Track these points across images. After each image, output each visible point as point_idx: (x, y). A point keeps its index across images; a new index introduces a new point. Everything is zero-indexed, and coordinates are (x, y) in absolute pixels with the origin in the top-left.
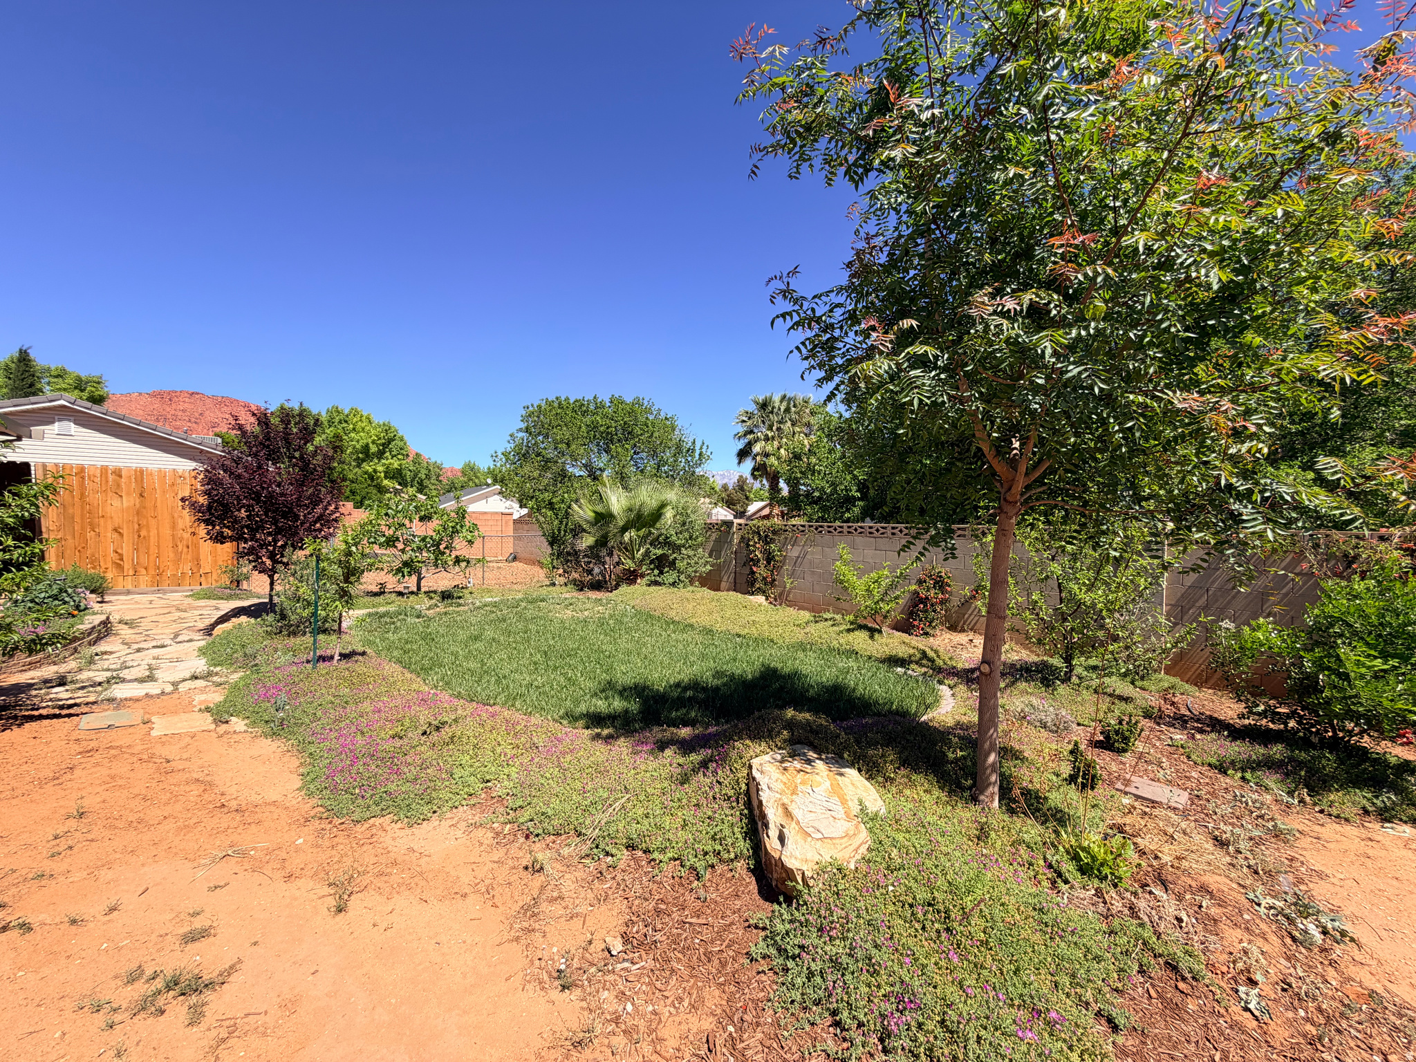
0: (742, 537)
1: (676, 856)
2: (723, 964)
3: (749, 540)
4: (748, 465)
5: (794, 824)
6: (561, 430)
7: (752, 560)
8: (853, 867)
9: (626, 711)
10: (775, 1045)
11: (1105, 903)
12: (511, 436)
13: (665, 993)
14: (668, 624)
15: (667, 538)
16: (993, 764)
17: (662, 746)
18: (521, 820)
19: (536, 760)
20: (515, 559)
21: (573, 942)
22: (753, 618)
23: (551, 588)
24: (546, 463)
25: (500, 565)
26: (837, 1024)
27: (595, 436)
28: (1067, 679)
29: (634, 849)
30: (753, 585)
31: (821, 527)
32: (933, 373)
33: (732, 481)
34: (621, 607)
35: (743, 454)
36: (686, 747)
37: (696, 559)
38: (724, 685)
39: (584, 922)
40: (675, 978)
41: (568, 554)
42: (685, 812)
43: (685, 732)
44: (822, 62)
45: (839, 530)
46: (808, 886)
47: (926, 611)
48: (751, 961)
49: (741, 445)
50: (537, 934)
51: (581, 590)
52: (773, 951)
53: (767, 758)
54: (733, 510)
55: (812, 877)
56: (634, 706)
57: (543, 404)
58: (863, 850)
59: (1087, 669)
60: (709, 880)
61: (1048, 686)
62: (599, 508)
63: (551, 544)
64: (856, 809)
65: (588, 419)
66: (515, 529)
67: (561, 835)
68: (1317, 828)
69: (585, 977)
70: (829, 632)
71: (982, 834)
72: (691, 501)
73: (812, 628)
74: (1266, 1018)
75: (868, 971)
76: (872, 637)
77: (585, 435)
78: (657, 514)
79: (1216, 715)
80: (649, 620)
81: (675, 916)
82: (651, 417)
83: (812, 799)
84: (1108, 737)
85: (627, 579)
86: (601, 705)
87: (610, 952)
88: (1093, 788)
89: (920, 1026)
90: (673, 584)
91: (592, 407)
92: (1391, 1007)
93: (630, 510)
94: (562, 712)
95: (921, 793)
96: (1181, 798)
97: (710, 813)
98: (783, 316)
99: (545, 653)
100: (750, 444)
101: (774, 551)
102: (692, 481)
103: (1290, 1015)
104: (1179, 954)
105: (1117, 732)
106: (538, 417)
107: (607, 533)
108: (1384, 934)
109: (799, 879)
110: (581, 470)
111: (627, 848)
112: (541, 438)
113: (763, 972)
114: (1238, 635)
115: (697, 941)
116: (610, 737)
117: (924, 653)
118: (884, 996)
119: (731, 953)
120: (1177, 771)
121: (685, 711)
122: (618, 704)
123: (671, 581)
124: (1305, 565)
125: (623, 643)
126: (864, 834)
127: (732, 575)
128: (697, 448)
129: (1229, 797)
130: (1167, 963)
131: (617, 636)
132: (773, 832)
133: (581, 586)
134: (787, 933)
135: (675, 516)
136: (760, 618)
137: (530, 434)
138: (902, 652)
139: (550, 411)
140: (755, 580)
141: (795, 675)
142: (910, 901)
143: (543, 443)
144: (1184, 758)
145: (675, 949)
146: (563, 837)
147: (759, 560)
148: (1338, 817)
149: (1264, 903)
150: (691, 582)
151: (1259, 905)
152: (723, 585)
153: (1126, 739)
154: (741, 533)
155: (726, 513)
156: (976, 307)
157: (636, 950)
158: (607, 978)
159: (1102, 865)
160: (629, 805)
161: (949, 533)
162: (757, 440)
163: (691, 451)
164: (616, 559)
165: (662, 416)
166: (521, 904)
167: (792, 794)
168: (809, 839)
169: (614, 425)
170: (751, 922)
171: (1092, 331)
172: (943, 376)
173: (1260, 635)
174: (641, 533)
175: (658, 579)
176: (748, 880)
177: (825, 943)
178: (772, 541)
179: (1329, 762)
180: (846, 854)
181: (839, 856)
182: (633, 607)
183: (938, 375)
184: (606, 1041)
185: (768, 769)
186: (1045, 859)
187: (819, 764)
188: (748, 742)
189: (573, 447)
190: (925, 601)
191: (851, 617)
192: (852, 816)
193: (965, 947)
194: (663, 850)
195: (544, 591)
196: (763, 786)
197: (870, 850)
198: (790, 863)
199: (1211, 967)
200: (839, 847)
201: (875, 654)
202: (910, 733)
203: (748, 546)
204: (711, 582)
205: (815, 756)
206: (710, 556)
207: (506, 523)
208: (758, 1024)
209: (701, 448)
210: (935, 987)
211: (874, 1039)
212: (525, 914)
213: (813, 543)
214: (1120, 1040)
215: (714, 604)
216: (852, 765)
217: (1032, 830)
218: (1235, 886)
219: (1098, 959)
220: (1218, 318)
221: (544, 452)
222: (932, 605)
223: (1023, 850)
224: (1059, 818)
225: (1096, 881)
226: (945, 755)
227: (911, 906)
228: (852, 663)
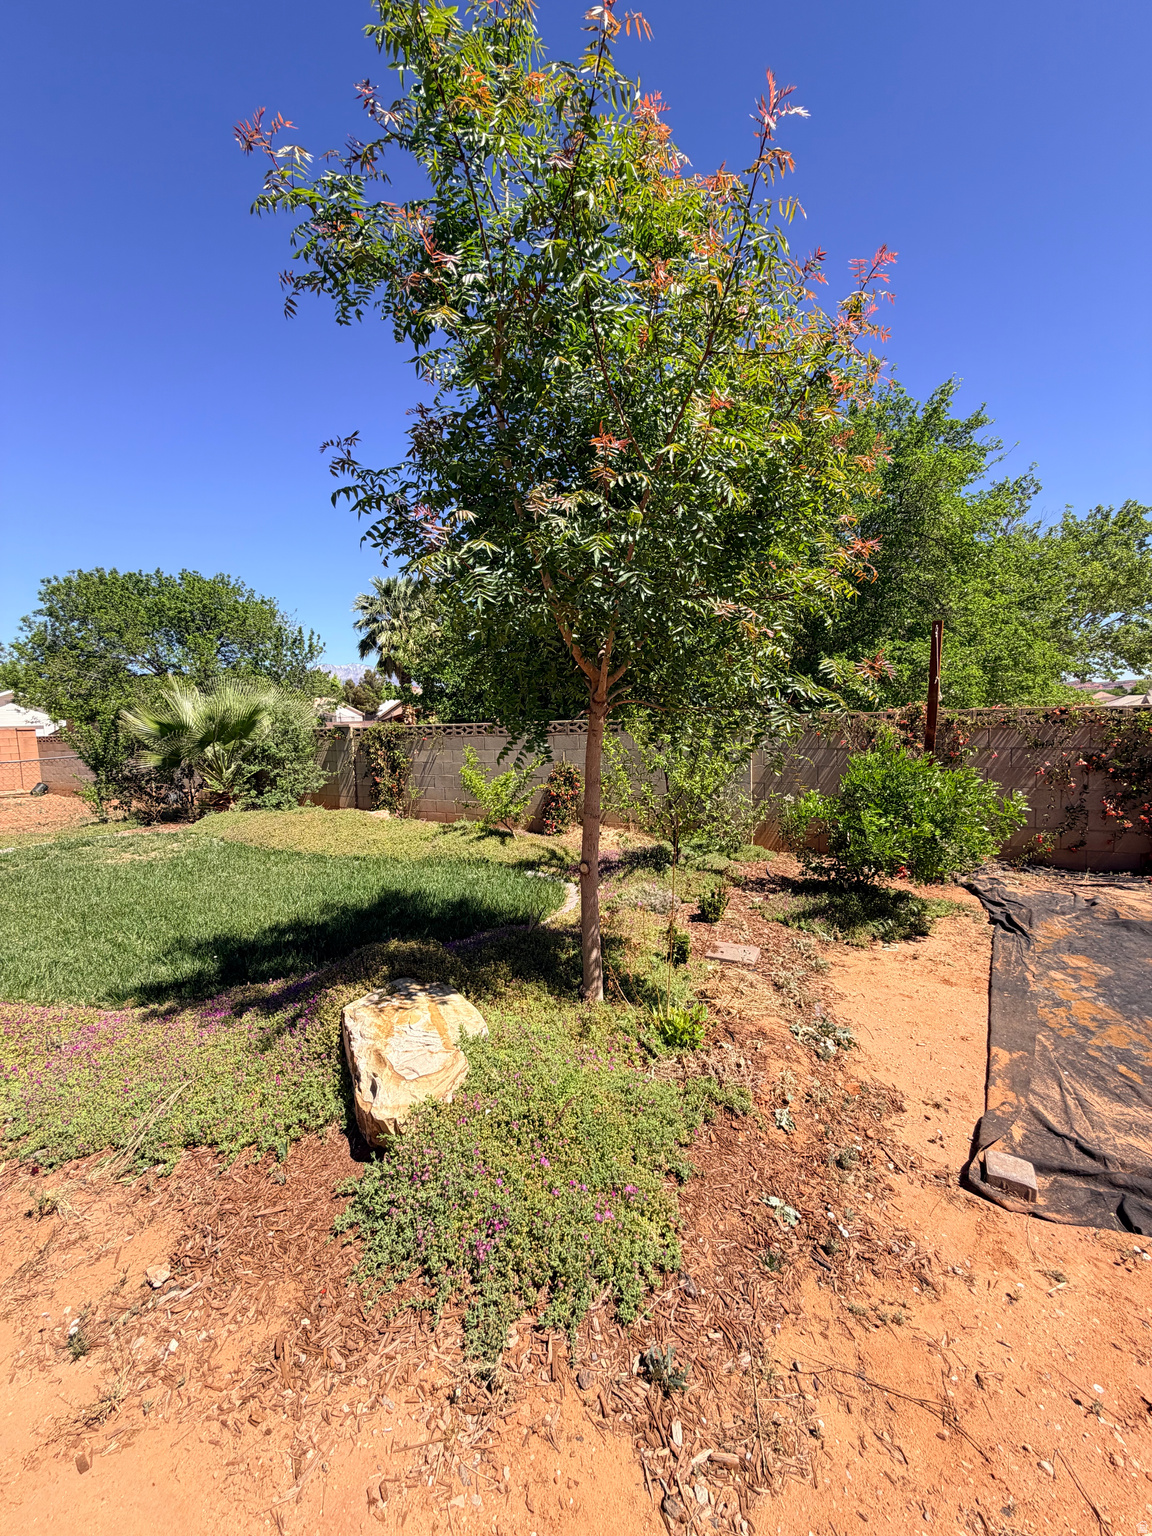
0: (361, 744)
1: (251, 1140)
2: (302, 1250)
3: (369, 746)
4: (373, 658)
5: (387, 1070)
6: (106, 613)
7: (374, 769)
8: (450, 1100)
9: (200, 974)
10: (356, 1321)
11: (683, 1067)
12: (24, 620)
13: (224, 1311)
14: (268, 855)
15: (264, 751)
16: (597, 960)
17: (239, 1010)
18: (24, 1152)
19: (55, 1064)
20: (46, 790)
21: (96, 1290)
22: (374, 837)
23: (101, 826)
24: (87, 661)
25: (19, 801)
26: (427, 1272)
27: (161, 623)
28: (674, 862)
29: (195, 1146)
30: (377, 798)
31: (450, 728)
32: (501, 571)
33: (359, 677)
34: (205, 841)
35: (365, 646)
36: (270, 1005)
37: (305, 773)
38: (333, 919)
39: (117, 1258)
40: (238, 1287)
41: (126, 779)
42: (264, 1085)
43: (273, 987)
44: (358, 185)
45: (468, 730)
46: (401, 1134)
47: (558, 809)
48: (336, 1235)
49: (362, 635)
50: (40, 1298)
51: (149, 824)
52: (361, 1216)
53: (361, 1001)
54: (361, 710)
55: (406, 1123)
56: (211, 966)
57: (75, 578)
58: (462, 1079)
59: (694, 848)
60: (292, 1157)
61: (659, 871)
62: (166, 718)
63: (95, 769)
64: (455, 1036)
65: (149, 601)
66: (41, 751)
67: (89, 1155)
68: (844, 958)
69: (111, 1331)
70: (454, 844)
71: (584, 1032)
72: (294, 704)
73: (441, 841)
74: (793, 1130)
75: (459, 1205)
76: (503, 843)
77: (146, 621)
78: (249, 723)
79: (786, 875)
80: (243, 854)
81: (245, 1213)
82: (241, 600)
83: (408, 1038)
84: (703, 911)
85: (215, 805)
86: (164, 972)
87: (151, 1286)
88: (685, 962)
89: (509, 1244)
90: (278, 806)
91: (154, 584)
92: (873, 1091)
93: (211, 718)
94: (103, 990)
95: (531, 1002)
96: (753, 955)
97: (295, 1079)
98: (346, 491)
99: (84, 916)
100: (372, 637)
101: (399, 758)
102: (301, 681)
103: (809, 1120)
104: (735, 1097)
105: (710, 905)
106: (68, 595)
107: (178, 749)
108: (874, 1033)
109: (391, 1129)
110: (143, 666)
111: (186, 1146)
112: (76, 624)
113: (349, 1243)
114: (796, 807)
115: (271, 1234)
116: (171, 1012)
117: (553, 854)
118: (476, 1225)
119: (313, 1234)
120: (754, 930)
121: (279, 959)
122: (188, 966)
123: (274, 802)
124: (844, 741)
125: (204, 888)
126: (462, 1063)
127: (353, 788)
128: (306, 638)
129: (788, 945)
130: (726, 1107)
131: (196, 877)
132: (365, 1084)
133: (146, 819)
134: (376, 1193)
135: (273, 724)
136: (382, 835)
137: (57, 618)
138: (532, 855)
139: (87, 588)
140: (379, 792)
141: (419, 895)
142: (506, 1118)
143: (79, 631)
144: (760, 918)
145: (241, 1253)
146: (92, 1157)
147: (382, 769)
148: (857, 945)
149: (801, 1032)
150: (301, 803)
151: (797, 1034)
152: (343, 800)
153: (717, 910)
154: (359, 739)
155: (353, 714)
156: (534, 503)
157: (189, 1270)
158: (144, 1320)
159: (682, 1033)
160: (189, 1094)
161: (541, 736)
162: (382, 630)
163: (297, 641)
164: (197, 780)
165: (257, 598)
166: (16, 1266)
167: (387, 1037)
168: (403, 1082)
169: (188, 608)
170: (339, 1190)
171: (637, 537)
172: (510, 575)
173: (810, 804)
174: (230, 746)
175: (257, 801)
176: (339, 1143)
177: (416, 1190)
178: (396, 746)
179: (855, 902)
180: (442, 1089)
181: (433, 1093)
182: (222, 839)
183: (505, 573)
184: (136, 1401)
185: (362, 1013)
186: (639, 1040)
187: (422, 997)
188: (340, 987)
189: (128, 636)
190: (556, 798)
191: (481, 824)
192: (450, 1046)
193: (557, 1150)
194: (233, 1138)
195: (89, 832)
196: (355, 1035)
197: (468, 1077)
198: (380, 1114)
199: (757, 1100)
200: (435, 1083)
201: (506, 859)
202: (525, 941)
203: (369, 753)
204: (327, 798)
205: (419, 987)
206: (324, 768)
207: (25, 742)
208: (338, 1305)
209: (311, 639)
210: (525, 1199)
211: (464, 1272)
212: (21, 1279)
213: (442, 747)
214: (683, 1190)
215: (327, 825)
216: (459, 990)
217: (631, 1013)
218: (783, 1022)
219: (671, 1123)
220: (746, 532)
221: (82, 644)
222: (564, 802)
223: (619, 1036)
224: (654, 998)
225: (678, 1049)
226: (556, 956)
227: (507, 1123)
228: (482, 873)
